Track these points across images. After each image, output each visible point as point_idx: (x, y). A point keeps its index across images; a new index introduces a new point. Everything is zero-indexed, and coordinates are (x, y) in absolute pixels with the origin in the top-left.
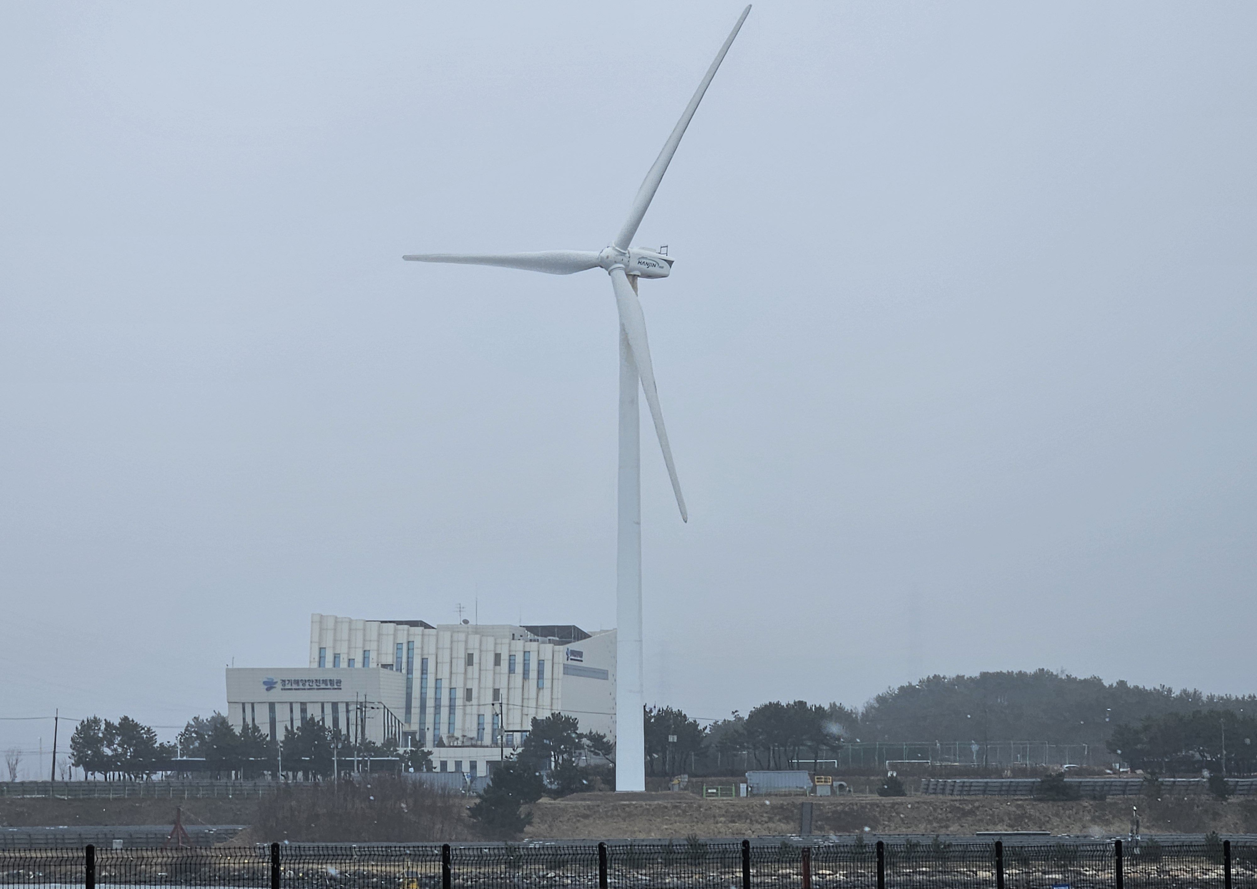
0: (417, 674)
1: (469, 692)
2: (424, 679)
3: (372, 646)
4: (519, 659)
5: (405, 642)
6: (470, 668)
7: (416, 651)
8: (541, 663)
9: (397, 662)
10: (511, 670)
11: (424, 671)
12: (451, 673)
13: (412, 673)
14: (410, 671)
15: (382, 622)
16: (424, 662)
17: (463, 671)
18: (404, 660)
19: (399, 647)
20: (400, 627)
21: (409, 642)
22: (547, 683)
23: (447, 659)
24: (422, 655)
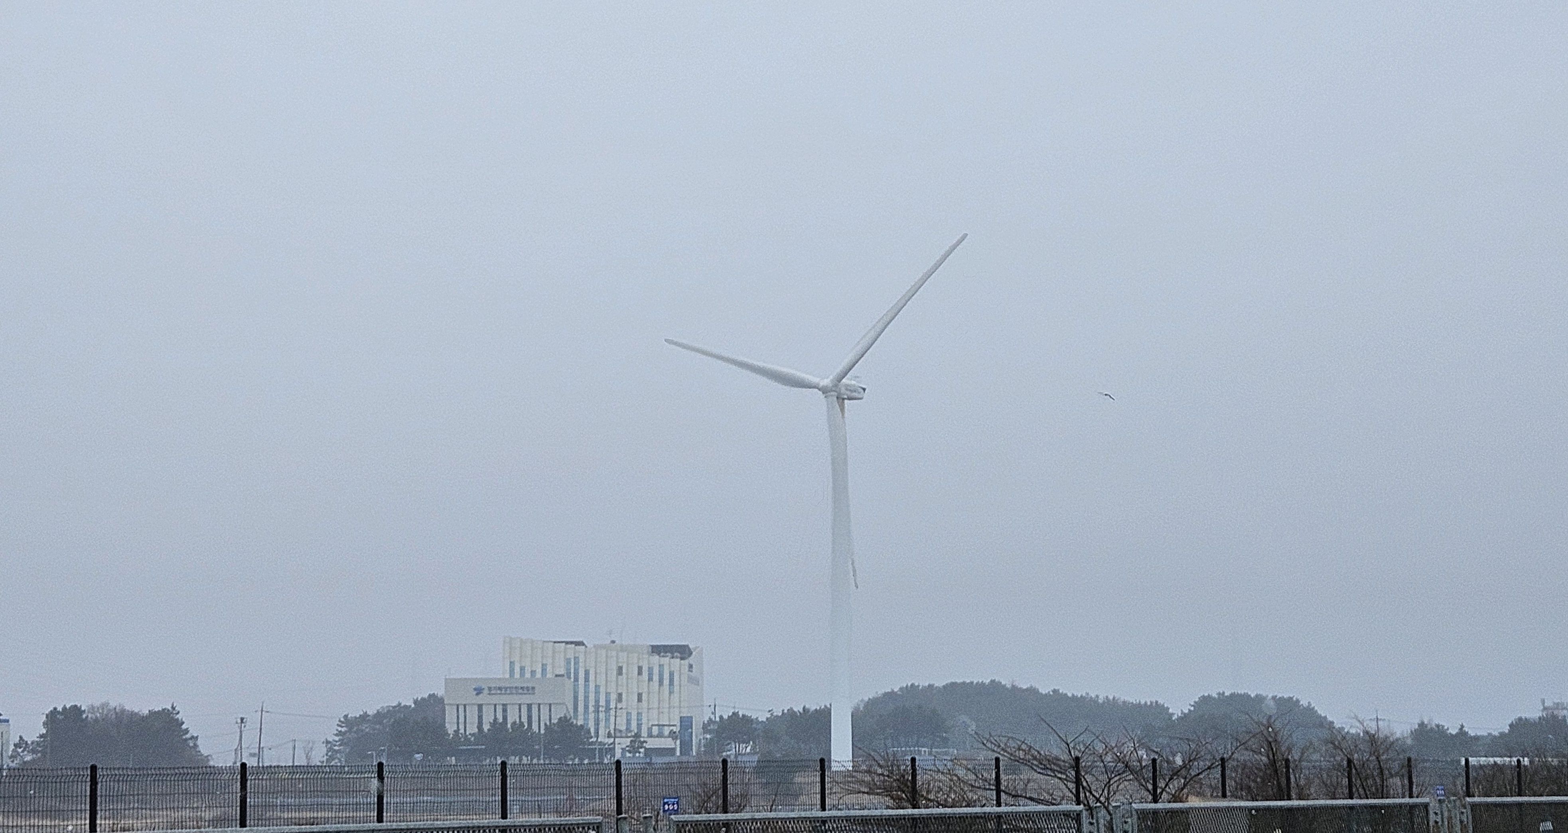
0: (581, 681)
1: (620, 695)
2: (586, 686)
3: (549, 661)
4: (656, 671)
5: (572, 657)
6: (619, 677)
7: (581, 664)
8: (671, 674)
9: (567, 673)
10: (650, 679)
11: (587, 680)
12: (607, 681)
13: (578, 681)
14: (576, 679)
15: (555, 642)
16: (587, 673)
17: (615, 679)
18: (572, 671)
19: (568, 662)
20: (569, 646)
21: (575, 657)
22: (676, 688)
23: (603, 670)
24: (585, 667)
